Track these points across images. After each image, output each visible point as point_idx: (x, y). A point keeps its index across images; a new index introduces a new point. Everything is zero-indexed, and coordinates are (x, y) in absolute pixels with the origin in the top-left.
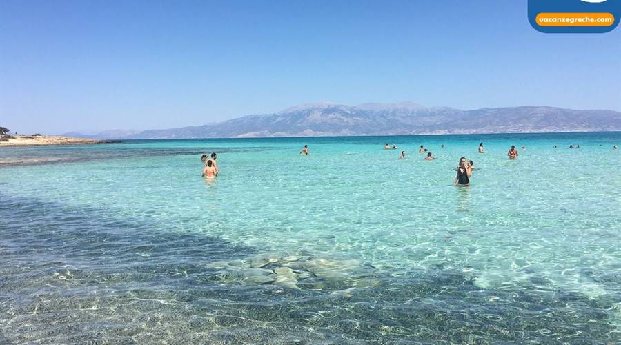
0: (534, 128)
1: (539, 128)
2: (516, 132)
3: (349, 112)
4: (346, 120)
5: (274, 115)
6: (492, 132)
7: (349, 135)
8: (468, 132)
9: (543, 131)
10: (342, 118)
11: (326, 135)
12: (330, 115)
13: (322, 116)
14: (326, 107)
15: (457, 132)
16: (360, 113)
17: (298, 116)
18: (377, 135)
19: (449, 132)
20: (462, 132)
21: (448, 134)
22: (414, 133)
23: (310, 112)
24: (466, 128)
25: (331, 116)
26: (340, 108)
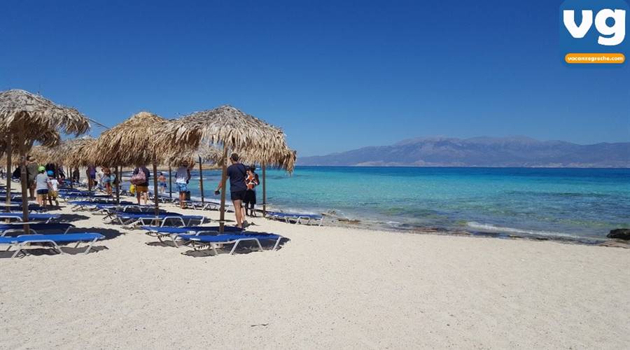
3: (461, 145)
4: (457, 152)
5: (390, 147)
10: (454, 150)
11: (437, 166)
12: (442, 148)
13: (433, 149)
14: (438, 140)
16: (472, 146)
17: (411, 148)
18: (488, 166)
22: (526, 165)
23: (422, 144)
26: (451, 141)
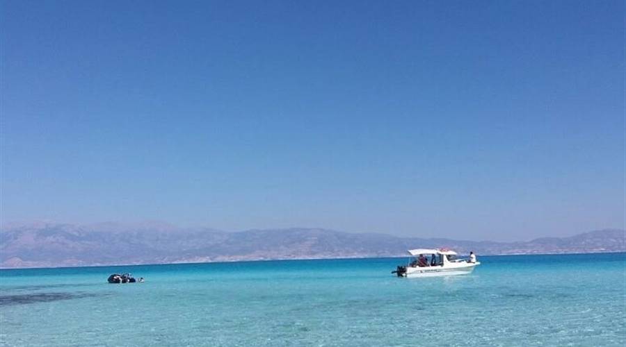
0: (308, 254)
1: (313, 253)
2: (289, 258)
3: (77, 234)
6: (262, 258)
7: (75, 265)
8: (233, 259)
9: (317, 257)
12: (48, 238)
13: (36, 239)
14: (43, 227)
15: (220, 259)
16: (92, 236)
19: (211, 259)
20: (226, 259)
21: (210, 261)
22: (166, 261)
23: (18, 233)
24: (231, 254)
25: (50, 239)
